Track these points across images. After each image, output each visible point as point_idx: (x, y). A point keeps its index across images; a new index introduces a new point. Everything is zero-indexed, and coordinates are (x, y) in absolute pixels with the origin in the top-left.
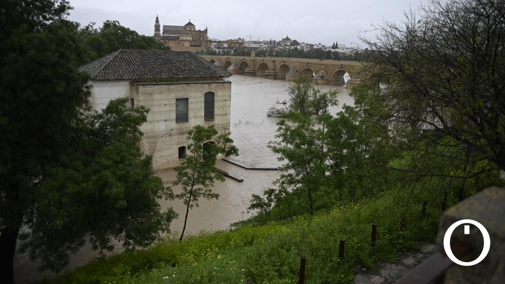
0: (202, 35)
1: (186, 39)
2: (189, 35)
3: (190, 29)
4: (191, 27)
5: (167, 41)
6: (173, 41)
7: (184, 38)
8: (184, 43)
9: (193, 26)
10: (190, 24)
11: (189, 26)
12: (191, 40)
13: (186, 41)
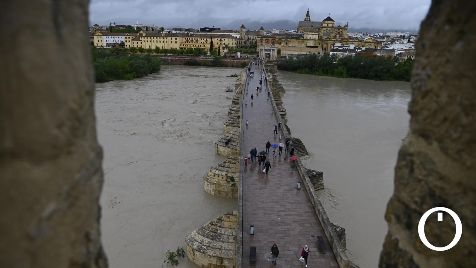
0: (341, 32)
1: (310, 38)
2: (314, 33)
3: (328, 25)
4: (329, 23)
5: (289, 40)
6: (295, 40)
7: (309, 37)
8: (307, 42)
9: (330, 22)
10: (329, 19)
11: (326, 22)
12: (317, 38)
13: (310, 40)
